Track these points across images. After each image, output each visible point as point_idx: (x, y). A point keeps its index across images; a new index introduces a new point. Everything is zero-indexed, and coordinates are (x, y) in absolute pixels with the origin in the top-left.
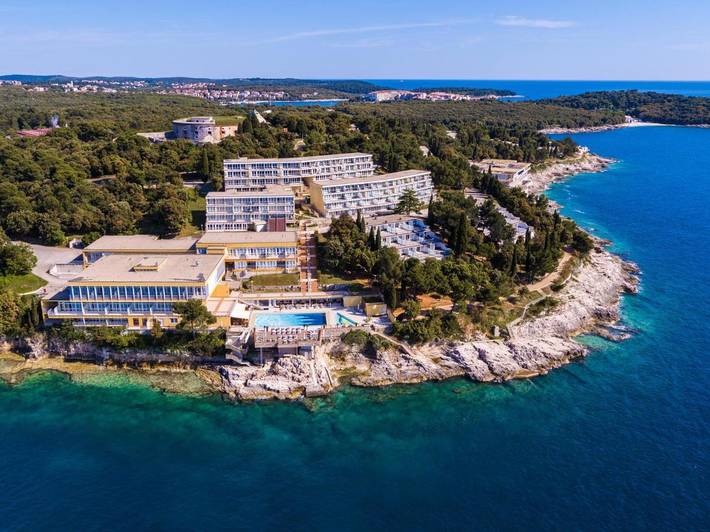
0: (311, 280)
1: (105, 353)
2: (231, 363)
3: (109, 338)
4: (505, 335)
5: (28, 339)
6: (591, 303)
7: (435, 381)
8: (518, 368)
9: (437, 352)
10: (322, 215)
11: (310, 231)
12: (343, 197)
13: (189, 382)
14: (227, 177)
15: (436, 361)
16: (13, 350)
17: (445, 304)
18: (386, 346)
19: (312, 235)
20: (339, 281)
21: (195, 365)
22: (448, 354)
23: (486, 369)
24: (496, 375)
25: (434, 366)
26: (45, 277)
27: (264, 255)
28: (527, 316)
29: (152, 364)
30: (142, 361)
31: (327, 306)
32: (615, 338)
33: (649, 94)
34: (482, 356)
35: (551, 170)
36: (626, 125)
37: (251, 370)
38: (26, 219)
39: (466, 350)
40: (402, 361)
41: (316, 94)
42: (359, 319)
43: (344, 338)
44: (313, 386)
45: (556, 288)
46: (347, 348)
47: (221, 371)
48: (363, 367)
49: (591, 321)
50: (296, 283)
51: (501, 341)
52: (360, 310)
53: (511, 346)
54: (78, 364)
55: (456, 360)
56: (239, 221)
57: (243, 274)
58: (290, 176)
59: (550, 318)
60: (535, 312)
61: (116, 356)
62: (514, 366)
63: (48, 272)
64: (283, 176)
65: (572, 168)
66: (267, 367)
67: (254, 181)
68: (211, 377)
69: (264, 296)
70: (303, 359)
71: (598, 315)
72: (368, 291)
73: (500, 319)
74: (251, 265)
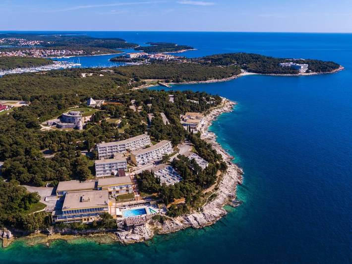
0: (138, 195)
1: (76, 232)
2: (119, 231)
3: (78, 227)
4: (202, 210)
5: (47, 229)
6: (227, 192)
7: (182, 230)
8: (207, 222)
9: (181, 218)
10: (136, 166)
11: (133, 173)
12: (142, 158)
13: (107, 239)
14: (99, 152)
15: (182, 222)
16: (41, 233)
17: (183, 201)
18: (166, 219)
19: (134, 175)
20: (148, 195)
21: (107, 232)
22: (185, 219)
23: (197, 224)
24: (200, 226)
25: (182, 224)
26: (45, 203)
27: (121, 188)
28: (208, 202)
29: (93, 233)
30: (89, 233)
31: (145, 205)
32: (234, 206)
33: (251, 55)
34: (195, 219)
35: (212, 113)
36: (242, 74)
37: (126, 233)
38: (28, 177)
39: (190, 217)
40: (172, 224)
41: (99, 51)
42: (157, 210)
43: (153, 218)
44: (147, 236)
45: (216, 189)
46: (154, 221)
47: (116, 234)
48: (160, 227)
49: (227, 199)
50: (133, 197)
51: (200, 212)
52: (156, 206)
53: (204, 214)
54: (66, 236)
55: (188, 221)
56: (107, 172)
57: (114, 195)
58: (122, 149)
59: (215, 201)
60: (210, 200)
61: (80, 232)
62: (205, 221)
63: (45, 200)
64: (119, 149)
65: (220, 110)
66: (131, 231)
67: (109, 152)
68: (113, 236)
69: (124, 204)
70: (142, 227)
71: (230, 196)
72: (157, 198)
73: (200, 204)
74: (117, 192)
